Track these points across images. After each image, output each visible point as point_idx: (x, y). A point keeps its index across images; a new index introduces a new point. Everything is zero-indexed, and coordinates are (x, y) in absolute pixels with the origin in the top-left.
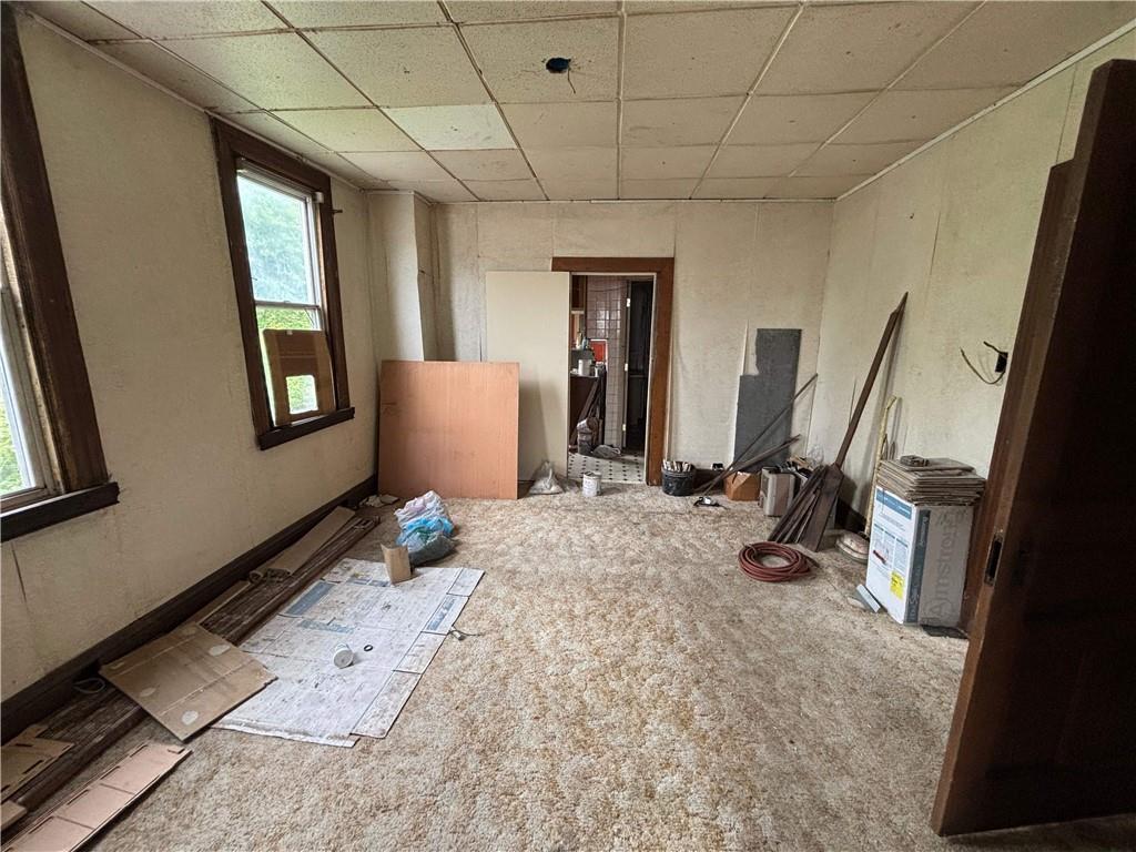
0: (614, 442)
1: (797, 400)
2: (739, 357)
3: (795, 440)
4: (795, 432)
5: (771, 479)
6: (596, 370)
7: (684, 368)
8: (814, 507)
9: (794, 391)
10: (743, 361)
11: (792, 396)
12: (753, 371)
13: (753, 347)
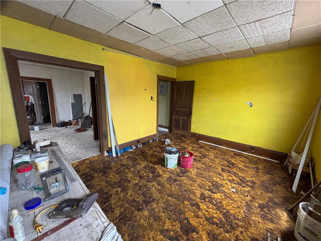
0: (40, 121)
1: (83, 107)
2: (70, 99)
3: (84, 114)
4: (84, 112)
5: (80, 120)
6: (29, 104)
7: (58, 102)
8: (87, 122)
9: (82, 105)
10: (71, 100)
11: (82, 106)
12: (74, 102)
13: (73, 98)
